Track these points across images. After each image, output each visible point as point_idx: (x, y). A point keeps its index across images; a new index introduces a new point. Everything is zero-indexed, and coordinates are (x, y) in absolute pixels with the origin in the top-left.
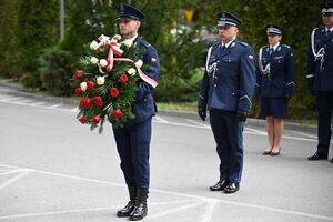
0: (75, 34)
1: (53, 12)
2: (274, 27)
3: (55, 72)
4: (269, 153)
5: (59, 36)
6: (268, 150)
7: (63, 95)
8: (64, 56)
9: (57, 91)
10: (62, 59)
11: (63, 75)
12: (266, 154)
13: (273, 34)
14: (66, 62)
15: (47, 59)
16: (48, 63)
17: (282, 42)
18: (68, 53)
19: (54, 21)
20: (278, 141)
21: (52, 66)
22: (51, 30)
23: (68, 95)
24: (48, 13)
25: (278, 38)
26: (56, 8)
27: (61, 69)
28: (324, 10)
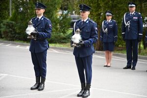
0: (17, 14)
1: (6, 5)
2: (109, 12)
3: (8, 30)
4: (106, 66)
5: (9, 15)
6: (106, 65)
7: (11, 40)
8: (12, 23)
9: (9, 39)
10: (11, 25)
11: (11, 31)
12: (105, 66)
13: (108, 16)
14: (13, 26)
15: (4, 25)
16: (5, 26)
17: (112, 19)
18: (13, 22)
19: (7, 9)
20: (110, 61)
21: (6, 28)
22: (5, 12)
23: (13, 40)
24: (5, 5)
25: (110, 17)
26: (8, 3)
27: (11, 29)
28: (130, 5)
